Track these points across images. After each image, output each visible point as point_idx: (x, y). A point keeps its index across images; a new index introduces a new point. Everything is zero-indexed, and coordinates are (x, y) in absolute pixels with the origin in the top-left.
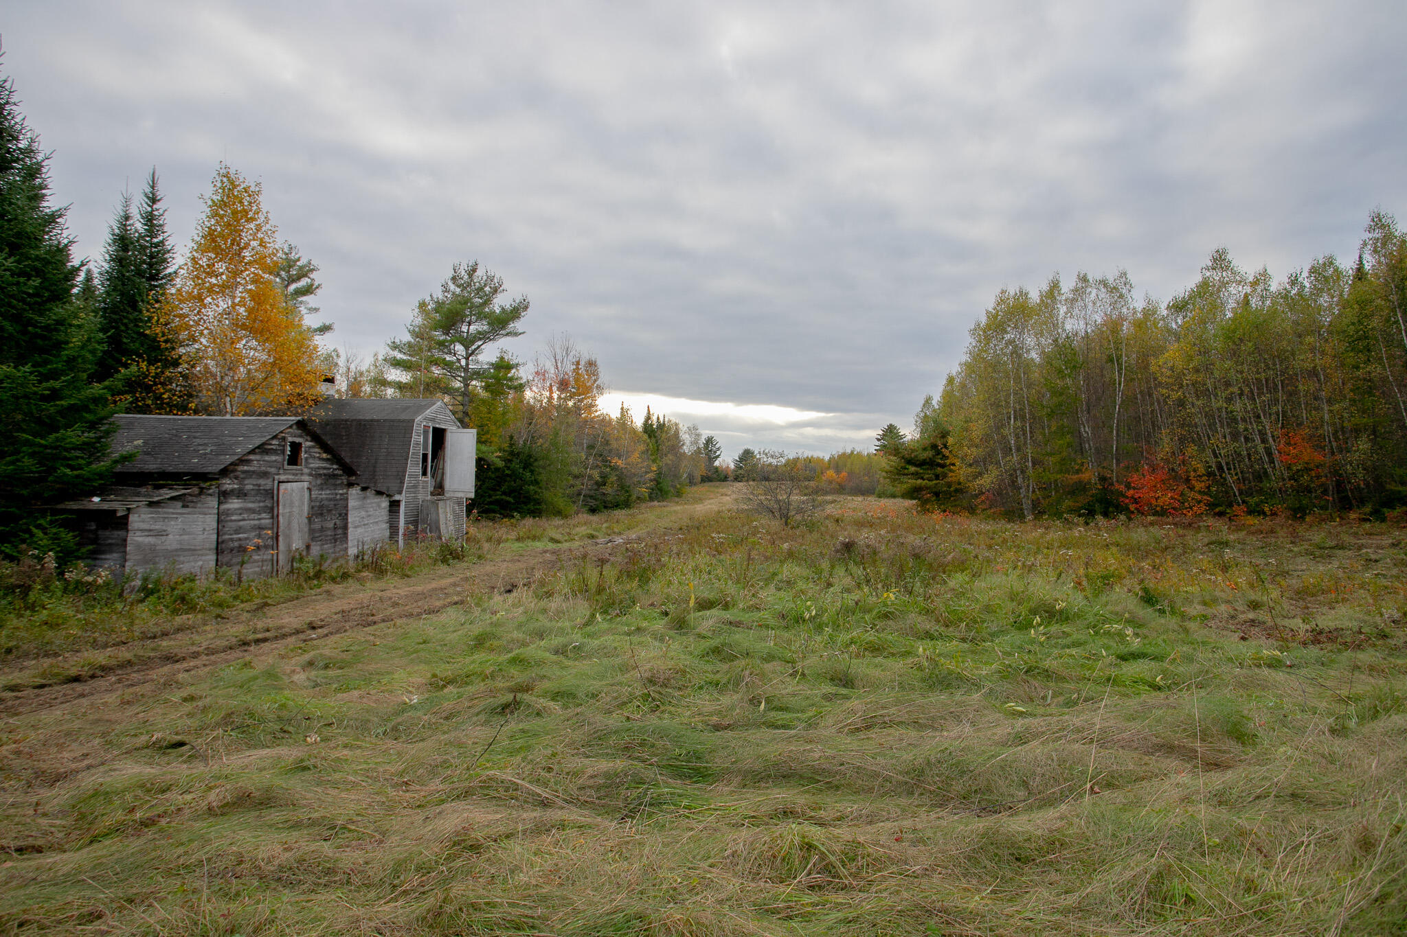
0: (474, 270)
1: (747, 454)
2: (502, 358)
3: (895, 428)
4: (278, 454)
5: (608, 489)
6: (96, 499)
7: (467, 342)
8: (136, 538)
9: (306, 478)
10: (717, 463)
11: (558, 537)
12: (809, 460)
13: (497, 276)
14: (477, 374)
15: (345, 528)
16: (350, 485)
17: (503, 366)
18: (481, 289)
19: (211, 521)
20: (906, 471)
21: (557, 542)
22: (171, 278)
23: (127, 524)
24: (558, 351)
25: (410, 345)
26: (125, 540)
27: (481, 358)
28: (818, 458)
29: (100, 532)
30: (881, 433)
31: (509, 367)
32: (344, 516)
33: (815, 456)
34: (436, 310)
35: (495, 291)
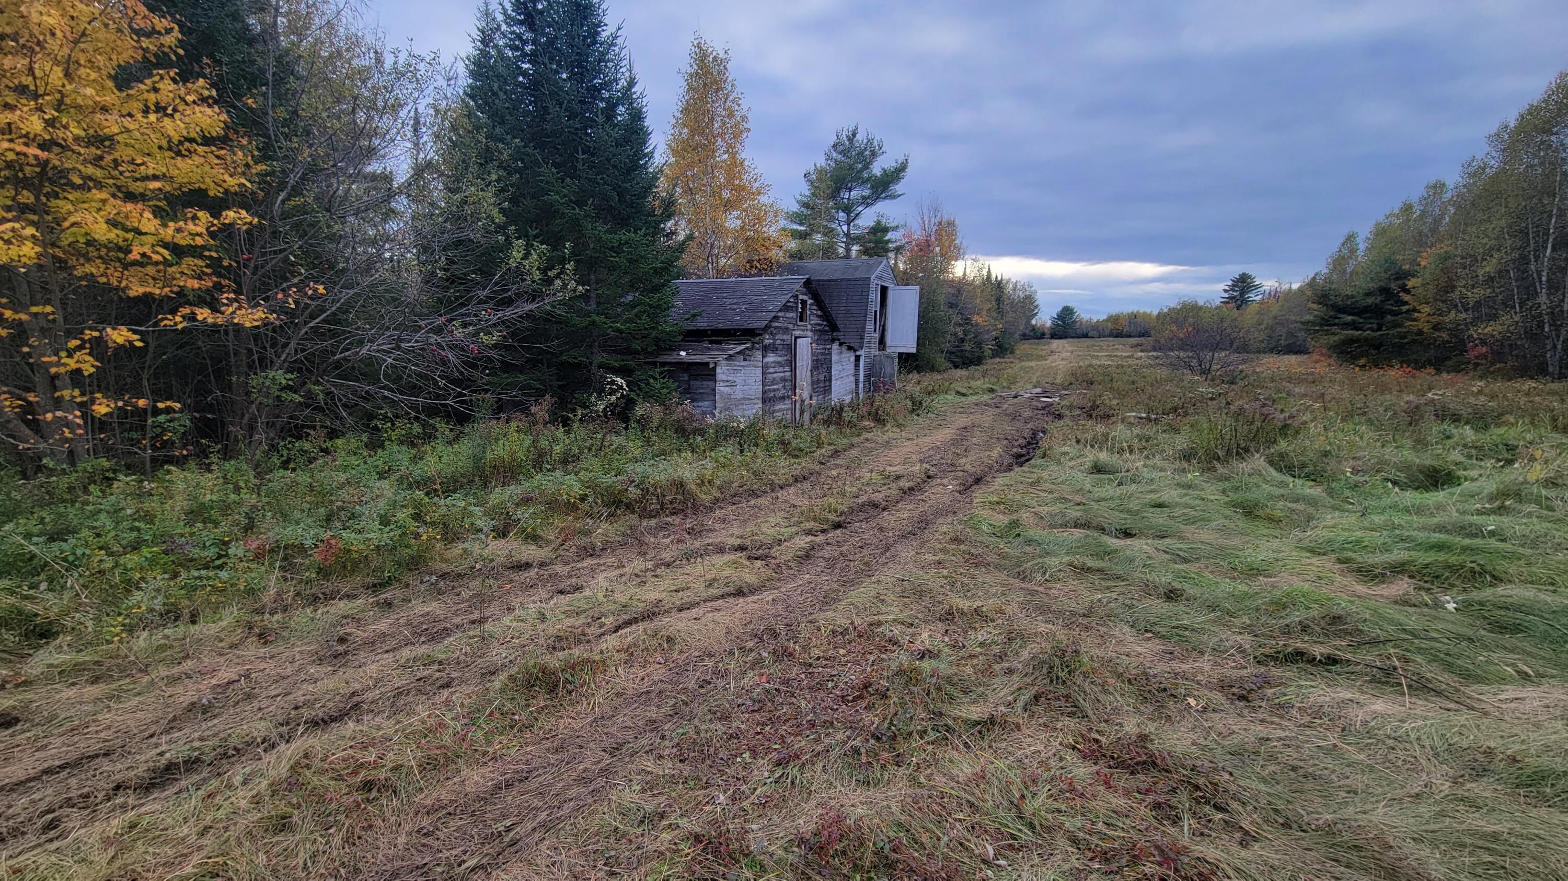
0: (854, 135)
1: (1066, 313)
2: (879, 223)
3: (1250, 277)
4: (793, 311)
5: (967, 347)
6: (683, 353)
7: (847, 209)
8: (721, 388)
9: (809, 334)
10: (1034, 322)
11: (963, 391)
12: (1134, 316)
13: (877, 138)
14: (857, 239)
15: (830, 380)
16: (833, 340)
17: (879, 230)
18: (861, 153)
19: (759, 371)
20: (1337, 321)
21: (964, 395)
22: (651, 155)
23: (715, 375)
24: (926, 211)
25: (797, 215)
26: (714, 390)
27: (859, 222)
28: (1145, 313)
29: (692, 383)
30: (1230, 283)
31: (885, 230)
32: (829, 369)
33: (1141, 311)
34: (819, 179)
35: (874, 154)
